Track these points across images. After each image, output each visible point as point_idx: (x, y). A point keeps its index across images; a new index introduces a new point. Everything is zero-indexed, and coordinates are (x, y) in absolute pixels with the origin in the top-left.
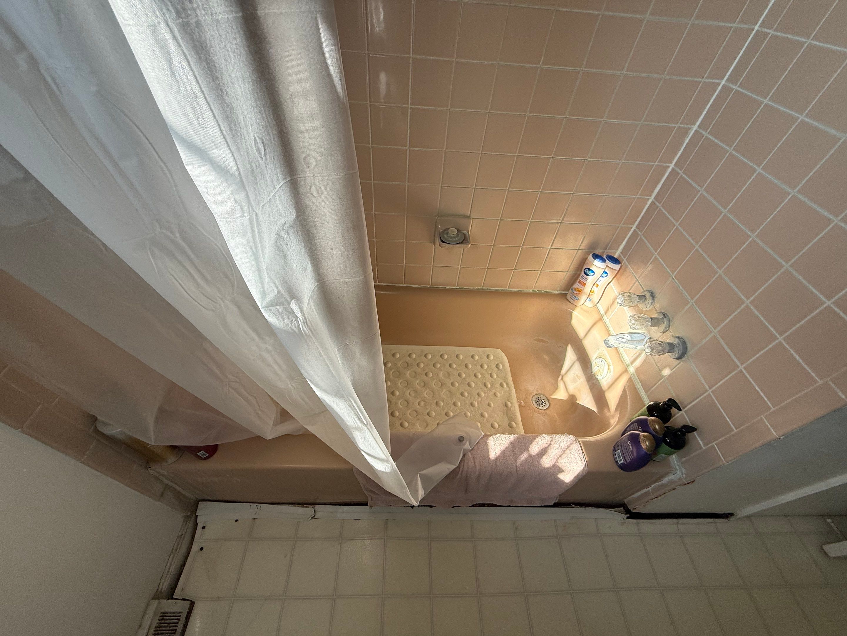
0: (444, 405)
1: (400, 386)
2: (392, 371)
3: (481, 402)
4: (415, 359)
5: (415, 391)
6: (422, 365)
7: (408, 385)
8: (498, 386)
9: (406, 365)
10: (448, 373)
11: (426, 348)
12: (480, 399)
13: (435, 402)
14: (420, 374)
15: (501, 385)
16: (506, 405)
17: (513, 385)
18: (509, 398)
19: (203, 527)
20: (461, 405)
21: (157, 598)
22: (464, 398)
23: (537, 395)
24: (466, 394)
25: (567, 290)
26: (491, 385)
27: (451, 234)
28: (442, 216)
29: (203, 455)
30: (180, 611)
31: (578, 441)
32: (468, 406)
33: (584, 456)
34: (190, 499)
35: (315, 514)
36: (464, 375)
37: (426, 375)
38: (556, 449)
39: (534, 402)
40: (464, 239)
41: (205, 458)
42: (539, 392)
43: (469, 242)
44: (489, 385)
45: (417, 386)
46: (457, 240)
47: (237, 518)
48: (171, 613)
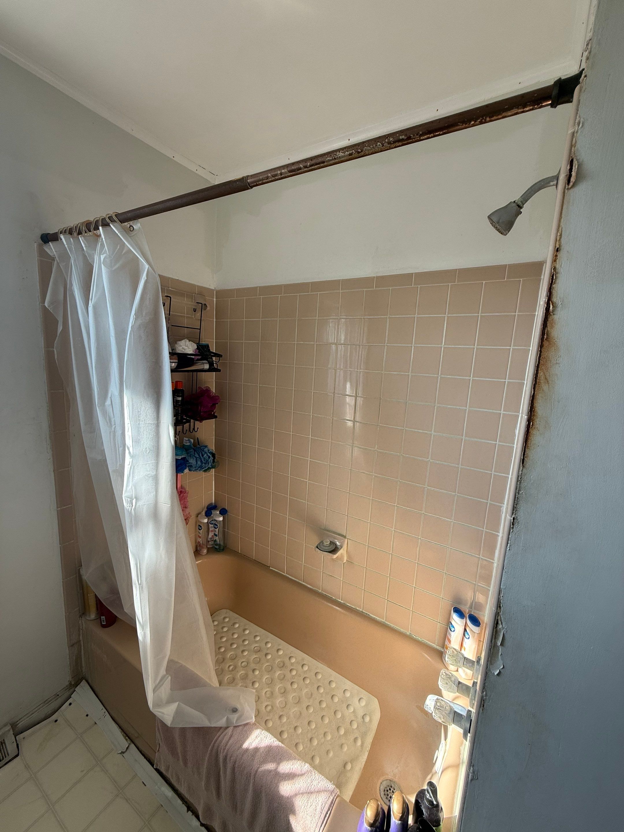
0: (285, 722)
1: (264, 680)
2: (268, 664)
3: (322, 744)
4: (292, 664)
5: (272, 693)
6: (294, 673)
7: (271, 683)
8: (352, 739)
9: (282, 664)
10: (312, 695)
11: (307, 659)
12: (323, 740)
13: (281, 714)
14: (287, 680)
15: (355, 740)
16: (345, 766)
17: (368, 749)
18: (352, 761)
19: (70, 704)
20: (301, 733)
21: (12, 727)
22: (309, 728)
23: (390, 780)
24: (313, 726)
25: (443, 648)
26: (345, 733)
27: (325, 544)
28: (327, 531)
29: (103, 621)
30: (9, 754)
31: (335, 796)
32: (306, 740)
33: (328, 815)
34: (82, 671)
35: (126, 751)
36: (324, 705)
37: (292, 683)
38: (305, 783)
39: (382, 788)
40: (334, 550)
41: (104, 626)
42: (396, 780)
43: (335, 554)
44: (342, 732)
45: (277, 690)
46: (329, 549)
47: (89, 714)
48: (6, 747)
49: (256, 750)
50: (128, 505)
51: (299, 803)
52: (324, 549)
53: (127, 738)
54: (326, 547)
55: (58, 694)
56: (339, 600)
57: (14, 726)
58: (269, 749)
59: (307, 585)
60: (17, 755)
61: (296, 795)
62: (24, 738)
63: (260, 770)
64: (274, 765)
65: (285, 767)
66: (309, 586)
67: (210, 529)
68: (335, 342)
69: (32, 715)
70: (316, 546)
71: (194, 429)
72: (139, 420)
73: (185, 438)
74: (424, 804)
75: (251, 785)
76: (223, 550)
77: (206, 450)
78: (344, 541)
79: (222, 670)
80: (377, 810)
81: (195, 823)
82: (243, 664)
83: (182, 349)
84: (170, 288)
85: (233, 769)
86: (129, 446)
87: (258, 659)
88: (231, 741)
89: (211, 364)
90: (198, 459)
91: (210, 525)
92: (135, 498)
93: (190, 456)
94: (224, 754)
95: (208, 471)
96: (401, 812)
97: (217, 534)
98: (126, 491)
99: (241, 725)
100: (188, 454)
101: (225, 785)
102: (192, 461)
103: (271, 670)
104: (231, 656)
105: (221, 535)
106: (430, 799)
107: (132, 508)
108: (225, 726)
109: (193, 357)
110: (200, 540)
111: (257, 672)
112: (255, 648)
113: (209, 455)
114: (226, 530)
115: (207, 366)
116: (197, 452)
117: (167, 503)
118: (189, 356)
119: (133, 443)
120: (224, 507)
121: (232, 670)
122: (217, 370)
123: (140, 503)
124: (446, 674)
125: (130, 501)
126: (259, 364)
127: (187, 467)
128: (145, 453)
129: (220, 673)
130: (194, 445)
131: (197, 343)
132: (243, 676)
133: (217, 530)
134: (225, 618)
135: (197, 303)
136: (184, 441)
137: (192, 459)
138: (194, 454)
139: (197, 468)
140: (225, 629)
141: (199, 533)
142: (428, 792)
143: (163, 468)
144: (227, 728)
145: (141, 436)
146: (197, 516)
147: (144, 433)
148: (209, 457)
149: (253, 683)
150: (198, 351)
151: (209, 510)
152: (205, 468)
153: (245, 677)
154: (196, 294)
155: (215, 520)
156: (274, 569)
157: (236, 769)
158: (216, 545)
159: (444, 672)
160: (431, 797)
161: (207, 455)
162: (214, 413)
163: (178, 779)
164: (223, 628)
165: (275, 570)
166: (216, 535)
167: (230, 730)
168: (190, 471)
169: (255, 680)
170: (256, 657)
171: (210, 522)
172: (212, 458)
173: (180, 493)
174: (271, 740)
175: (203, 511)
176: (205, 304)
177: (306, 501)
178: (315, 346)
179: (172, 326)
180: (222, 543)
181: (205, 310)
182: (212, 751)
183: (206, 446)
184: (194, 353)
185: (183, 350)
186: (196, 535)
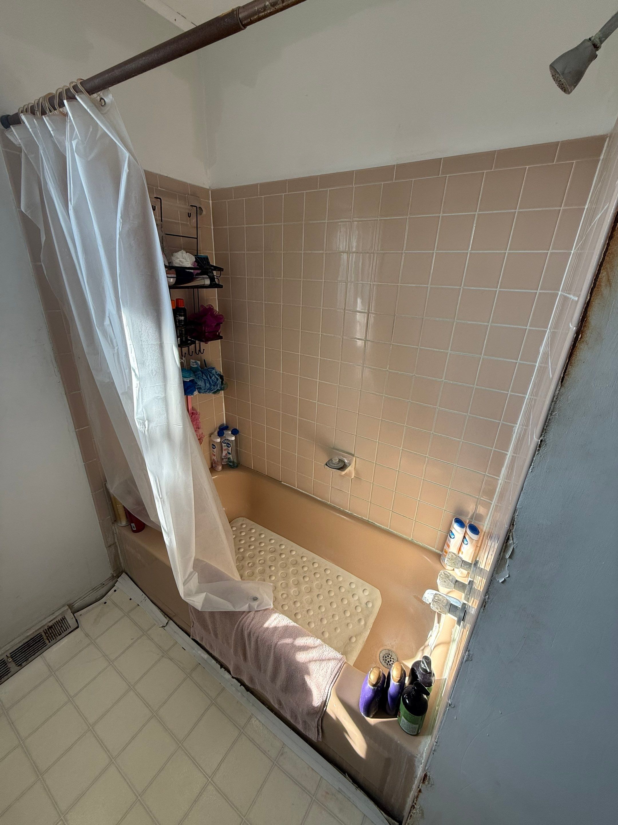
0: (299, 606)
1: (279, 574)
2: (282, 562)
3: (330, 623)
4: (304, 562)
5: (287, 584)
6: (306, 569)
7: (286, 577)
8: (357, 620)
9: (295, 562)
10: (322, 585)
11: (317, 558)
12: (331, 620)
13: (295, 600)
14: (300, 575)
15: (360, 620)
16: (350, 639)
17: (370, 627)
18: (358, 636)
19: (115, 591)
20: (313, 615)
21: (69, 607)
22: (319, 611)
23: (389, 650)
24: (323, 610)
25: (442, 551)
26: (350, 615)
27: (334, 461)
28: (336, 449)
29: (134, 527)
30: (70, 625)
31: (343, 663)
32: (317, 620)
33: (337, 676)
34: (121, 566)
35: (166, 625)
36: (332, 594)
37: (304, 577)
38: (317, 653)
39: (382, 655)
40: (343, 467)
41: (134, 532)
42: (394, 650)
43: (344, 471)
44: (348, 614)
45: (291, 582)
46: (337, 466)
47: (131, 598)
48: (67, 621)
49: (275, 628)
50: (141, 426)
51: (313, 667)
52: (333, 466)
53: (166, 616)
54: (335, 464)
55: (103, 583)
56: (346, 511)
57: (70, 606)
58: (286, 628)
59: (317, 498)
60: (78, 627)
61: (310, 661)
62: (81, 615)
63: (279, 643)
64: (291, 640)
65: (300, 642)
66: (319, 499)
67: (224, 448)
68: (347, 250)
69: (85, 599)
70: (325, 463)
71: (200, 351)
72: (141, 341)
73: (191, 360)
74: (419, 671)
75: (272, 653)
76: (237, 466)
77: (214, 371)
78: (352, 459)
79: (243, 566)
80: (379, 675)
81: (227, 676)
82: (260, 562)
83: (179, 262)
84: (159, 188)
85: (257, 641)
86: (134, 368)
87: (274, 558)
88: (253, 622)
89: (212, 279)
90: (206, 381)
91: (223, 445)
92: (147, 420)
93: (198, 378)
94: (248, 631)
95: (217, 393)
96: (399, 676)
97: (231, 452)
98: (137, 413)
99: (261, 610)
100: (195, 376)
101: (250, 653)
102: (201, 383)
103: (285, 566)
104: (250, 555)
105: (234, 453)
106: (425, 668)
107: (145, 429)
108: (248, 610)
109: (192, 271)
110: (215, 458)
111: (273, 568)
112: (271, 549)
113: (217, 377)
114: (239, 449)
115: (208, 282)
116: (205, 375)
117: (178, 424)
118: (188, 270)
119: (138, 365)
120: (235, 428)
121: (251, 567)
122: (219, 286)
123: (152, 425)
124: (445, 574)
125: (143, 422)
126: (264, 278)
127: (196, 390)
128: (151, 375)
129: (240, 569)
130: (201, 367)
131: (195, 255)
132: (261, 571)
133: (230, 448)
134: (242, 525)
135: (191, 206)
136: (191, 363)
137: (200, 381)
138: (202, 376)
139: (206, 390)
140: (243, 534)
141: (213, 451)
142: (423, 663)
143: (171, 390)
144: (249, 612)
145: (145, 358)
146: (210, 436)
147: (147, 355)
148: (217, 379)
149: (270, 577)
150: (196, 264)
151: (222, 430)
152: (214, 390)
153: (263, 572)
154: (189, 194)
155: (228, 440)
156: (285, 484)
157: (259, 642)
158: (230, 462)
159: (443, 572)
160: (425, 667)
161: (215, 377)
162: (219, 334)
163: (211, 646)
164: (241, 533)
165: (287, 484)
166: (230, 454)
167: (252, 614)
168: (199, 393)
169: (272, 574)
170: (271, 556)
171: (223, 441)
172: (221, 380)
173: (191, 415)
174: (288, 622)
175: (215, 432)
176: (200, 208)
177: (315, 422)
178: (324, 255)
179: (166, 234)
180: (235, 461)
181: (201, 214)
182: (237, 628)
183: (213, 368)
184: (193, 266)
185: (181, 263)
186: (210, 454)
